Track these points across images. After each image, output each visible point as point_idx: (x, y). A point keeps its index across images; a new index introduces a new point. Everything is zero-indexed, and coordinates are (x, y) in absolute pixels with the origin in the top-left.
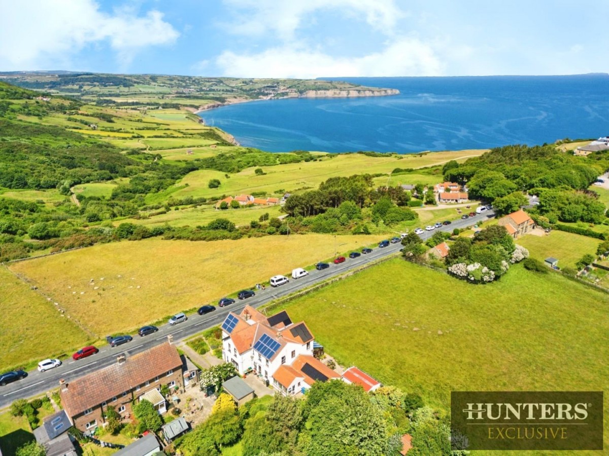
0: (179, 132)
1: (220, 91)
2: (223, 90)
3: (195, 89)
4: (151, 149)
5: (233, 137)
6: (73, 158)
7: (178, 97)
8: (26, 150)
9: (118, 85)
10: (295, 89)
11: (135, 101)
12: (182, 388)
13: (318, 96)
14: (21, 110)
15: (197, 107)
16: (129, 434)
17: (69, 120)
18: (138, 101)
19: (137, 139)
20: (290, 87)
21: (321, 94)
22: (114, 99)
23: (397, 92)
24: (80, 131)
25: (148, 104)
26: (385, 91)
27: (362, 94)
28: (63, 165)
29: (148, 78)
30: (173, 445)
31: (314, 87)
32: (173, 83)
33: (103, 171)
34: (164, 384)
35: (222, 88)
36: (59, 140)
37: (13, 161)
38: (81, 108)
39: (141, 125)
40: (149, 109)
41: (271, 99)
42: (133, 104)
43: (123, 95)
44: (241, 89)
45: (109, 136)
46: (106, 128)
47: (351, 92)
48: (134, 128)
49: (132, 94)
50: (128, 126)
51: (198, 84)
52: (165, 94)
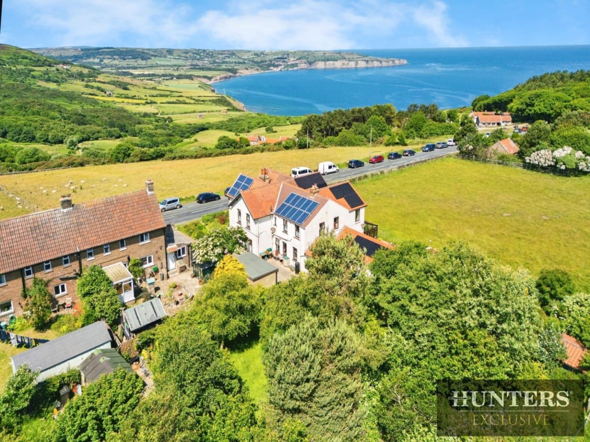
0: (191, 99)
1: (232, 63)
2: (235, 62)
3: (209, 61)
4: (163, 113)
5: (243, 105)
6: (85, 116)
7: (192, 68)
8: (39, 107)
9: (136, 58)
10: (304, 61)
11: (151, 73)
12: (163, 271)
13: (327, 67)
14: (42, 76)
15: (210, 78)
16: (64, 328)
17: (87, 86)
18: (153, 73)
19: (150, 105)
20: (300, 59)
21: (330, 64)
22: (131, 71)
23: (405, 62)
24: (96, 97)
25: (163, 75)
26: (393, 61)
27: (370, 65)
28: (73, 122)
29: (164, 52)
30: (136, 340)
31: (323, 58)
32: (188, 55)
33: (113, 129)
34: (135, 257)
35: (234, 60)
36: (75, 104)
37: (24, 116)
38: (99, 76)
39: (155, 93)
40: (164, 79)
41: (281, 70)
42: (149, 75)
43: (140, 68)
44: (253, 61)
45: (123, 102)
46: (121, 95)
47: (359, 62)
48: (148, 95)
49: (149, 67)
50: (142, 93)
51: (212, 56)
52: (180, 66)
